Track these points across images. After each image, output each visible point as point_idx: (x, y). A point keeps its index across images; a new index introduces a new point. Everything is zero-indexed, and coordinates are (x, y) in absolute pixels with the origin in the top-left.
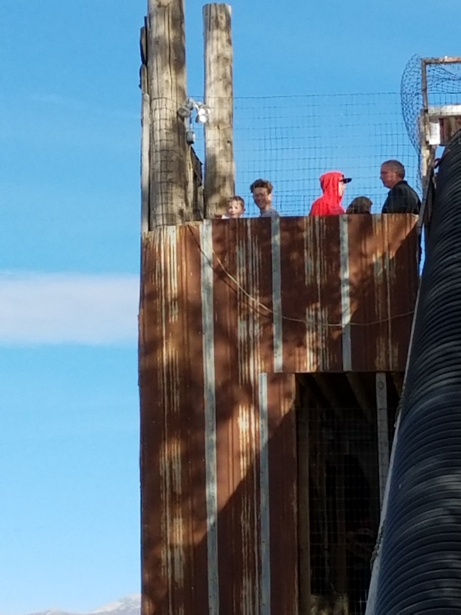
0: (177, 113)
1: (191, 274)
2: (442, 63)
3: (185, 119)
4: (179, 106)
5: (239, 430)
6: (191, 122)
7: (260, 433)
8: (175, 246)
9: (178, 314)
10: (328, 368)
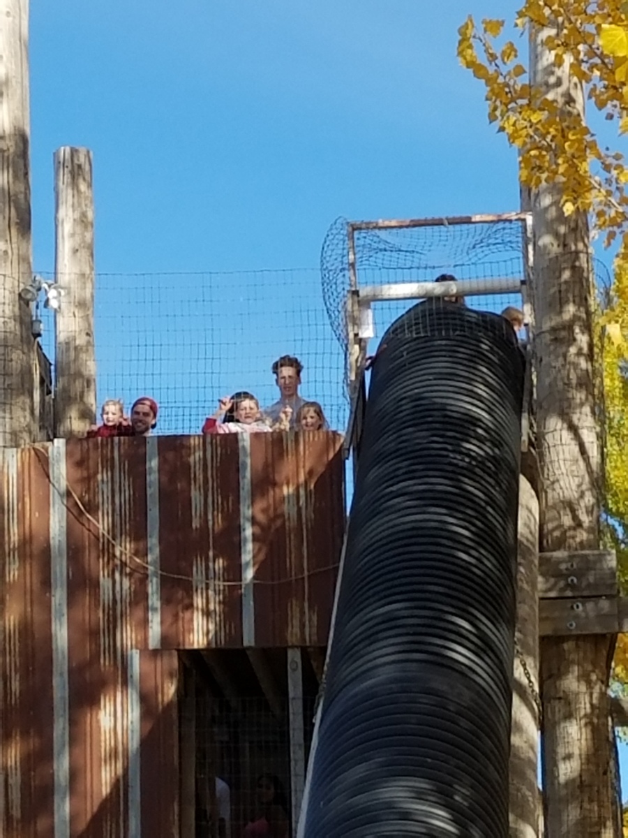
0: (20, 295)
1: (37, 514)
2: (375, 228)
3: (31, 303)
4: (22, 286)
5: (99, 728)
6: (37, 307)
7: (129, 732)
8: (15, 476)
9: (19, 569)
10: (223, 642)
